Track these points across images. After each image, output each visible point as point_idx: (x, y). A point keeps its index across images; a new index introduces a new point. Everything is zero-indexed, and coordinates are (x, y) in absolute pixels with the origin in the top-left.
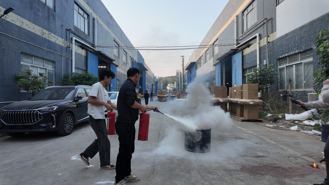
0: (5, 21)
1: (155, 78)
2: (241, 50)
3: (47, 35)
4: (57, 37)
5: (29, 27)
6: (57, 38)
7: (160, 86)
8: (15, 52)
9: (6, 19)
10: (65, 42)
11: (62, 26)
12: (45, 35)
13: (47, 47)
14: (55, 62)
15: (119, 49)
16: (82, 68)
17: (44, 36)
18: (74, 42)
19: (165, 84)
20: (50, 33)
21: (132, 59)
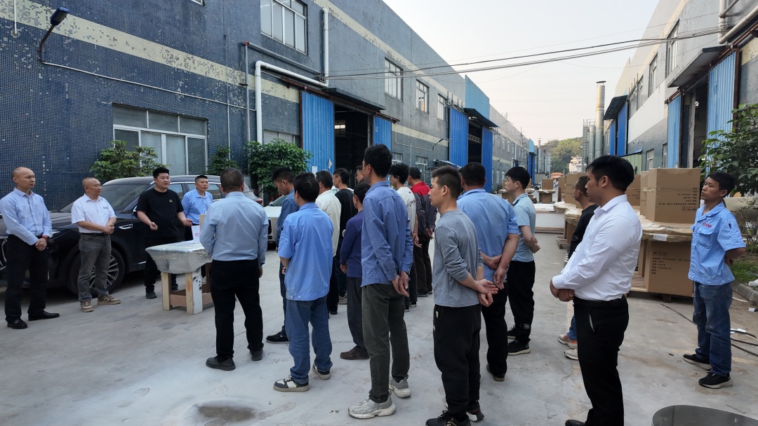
0: (70, 41)
1: (526, 143)
2: (735, 47)
3: (181, 61)
4: (211, 63)
5: (133, 48)
6: (212, 66)
7: (545, 162)
8: (99, 104)
9: (71, 36)
10: (235, 74)
11: (225, 36)
12: (177, 62)
13: (182, 88)
14: (207, 120)
15: (402, 80)
16: (285, 131)
17: (174, 65)
18: (258, 71)
19: (564, 159)
20: (190, 56)
21: (446, 100)
